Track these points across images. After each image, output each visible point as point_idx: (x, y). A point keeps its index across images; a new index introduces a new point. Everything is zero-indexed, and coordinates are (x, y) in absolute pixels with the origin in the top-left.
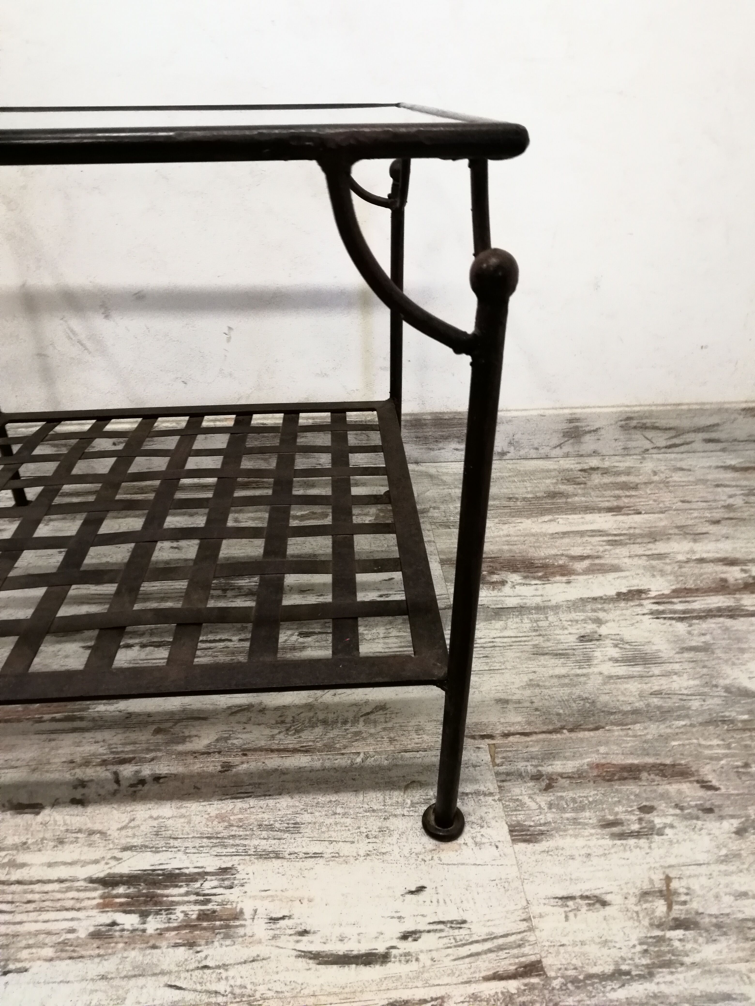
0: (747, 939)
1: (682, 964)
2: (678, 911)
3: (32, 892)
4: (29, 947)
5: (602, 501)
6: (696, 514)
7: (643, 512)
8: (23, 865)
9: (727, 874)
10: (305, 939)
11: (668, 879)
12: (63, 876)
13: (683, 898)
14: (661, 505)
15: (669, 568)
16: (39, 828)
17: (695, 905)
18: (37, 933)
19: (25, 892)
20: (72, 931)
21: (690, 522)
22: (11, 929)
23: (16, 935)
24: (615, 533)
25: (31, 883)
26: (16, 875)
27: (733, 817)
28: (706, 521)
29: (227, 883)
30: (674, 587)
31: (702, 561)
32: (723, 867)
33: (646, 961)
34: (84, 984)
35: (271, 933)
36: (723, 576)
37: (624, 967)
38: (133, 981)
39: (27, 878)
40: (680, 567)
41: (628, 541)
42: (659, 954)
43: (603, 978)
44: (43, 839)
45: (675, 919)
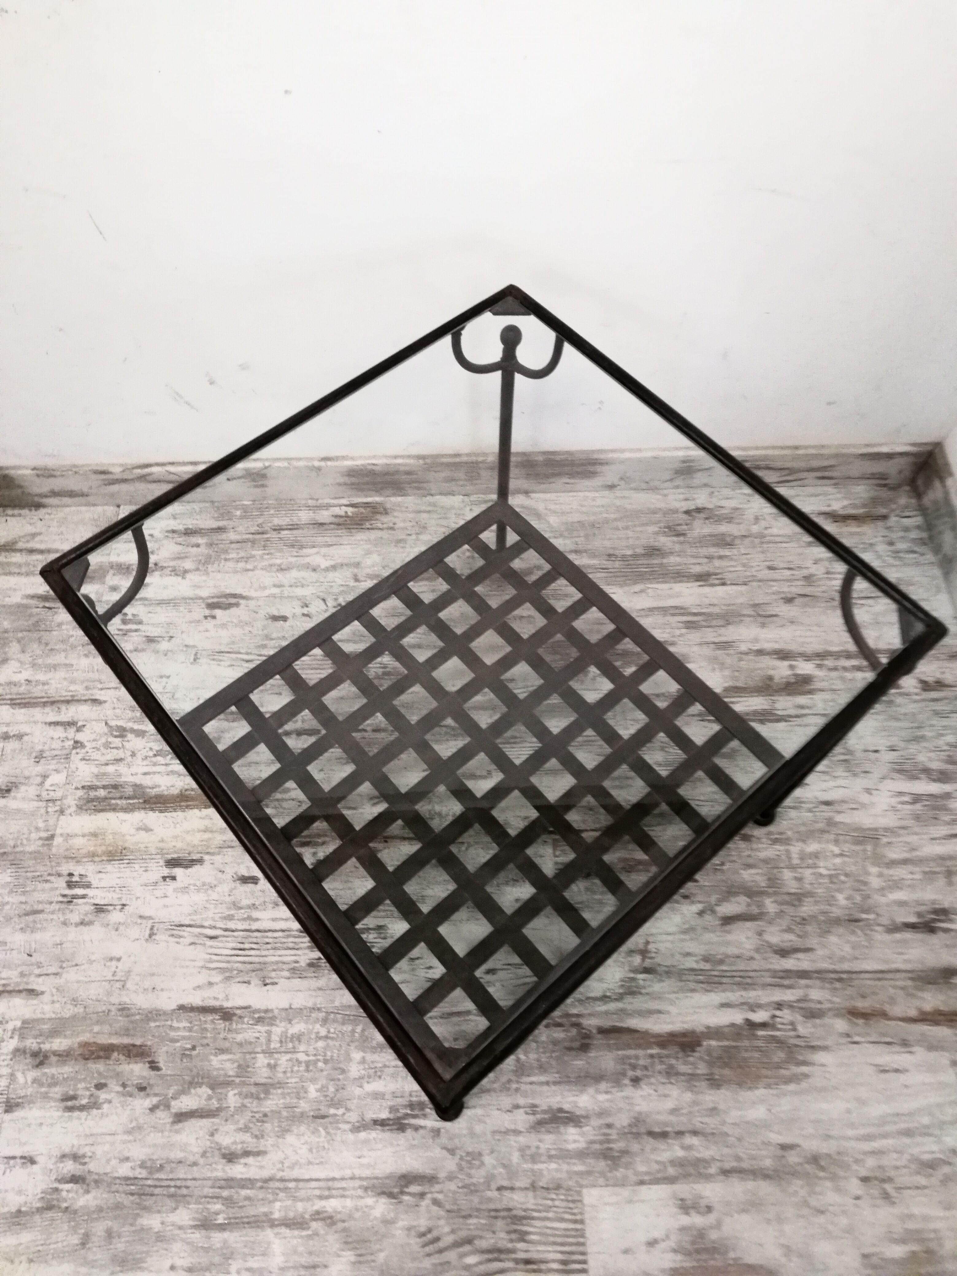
0: (681, 981)
1: (641, 993)
2: (648, 963)
3: (267, 937)
4: (274, 970)
5: (694, 564)
6: (776, 587)
7: (729, 582)
8: (257, 920)
9: (683, 940)
10: (431, 971)
11: (647, 943)
12: (284, 927)
13: (653, 955)
14: (748, 574)
15: (728, 661)
16: (260, 894)
17: (658, 960)
18: (277, 963)
19: (263, 937)
20: (297, 962)
21: (767, 599)
22: (262, 960)
23: (265, 964)
24: (695, 611)
25: (265, 931)
26: (255, 926)
27: (700, 902)
28: (782, 598)
29: (382, 935)
30: (726, 685)
31: (760, 652)
32: (682, 936)
33: (621, 991)
34: (311, 993)
35: (411, 967)
36: (771, 672)
37: (608, 994)
38: (337, 991)
39: (261, 928)
40: (740, 660)
41: (704, 624)
42: (629, 987)
43: (595, 999)
44: (265, 902)
45: (645, 968)
